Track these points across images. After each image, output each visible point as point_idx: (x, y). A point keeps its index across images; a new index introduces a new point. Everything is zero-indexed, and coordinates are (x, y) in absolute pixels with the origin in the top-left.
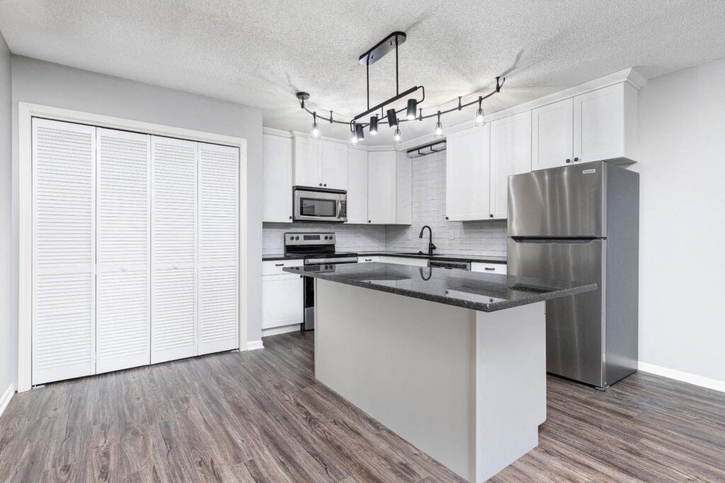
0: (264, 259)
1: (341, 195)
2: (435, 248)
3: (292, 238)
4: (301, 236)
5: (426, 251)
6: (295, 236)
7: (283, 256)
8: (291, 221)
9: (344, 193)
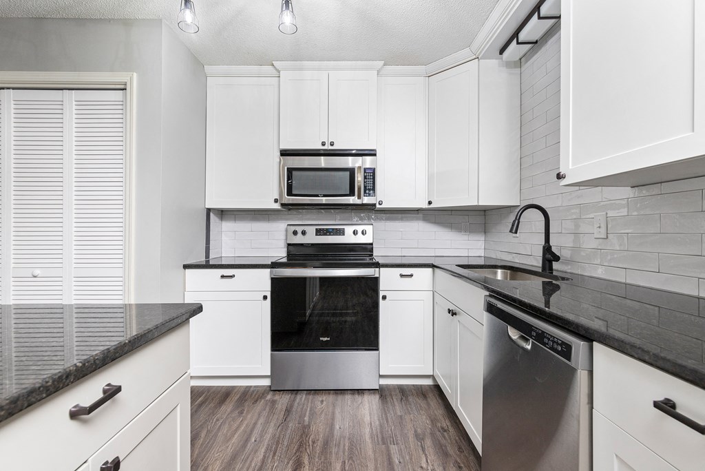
0: (186, 267)
1: (368, 158)
2: (557, 258)
3: (295, 233)
4: (311, 231)
5: (536, 262)
6: (299, 229)
7: (285, 260)
8: (277, 206)
9: (372, 153)
